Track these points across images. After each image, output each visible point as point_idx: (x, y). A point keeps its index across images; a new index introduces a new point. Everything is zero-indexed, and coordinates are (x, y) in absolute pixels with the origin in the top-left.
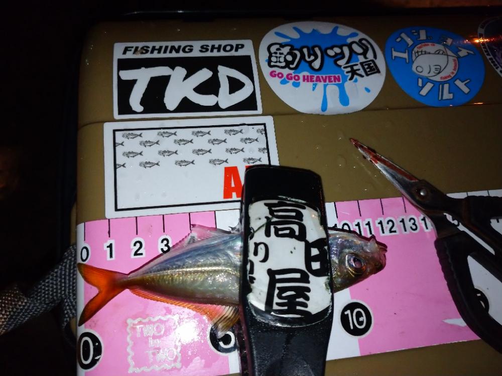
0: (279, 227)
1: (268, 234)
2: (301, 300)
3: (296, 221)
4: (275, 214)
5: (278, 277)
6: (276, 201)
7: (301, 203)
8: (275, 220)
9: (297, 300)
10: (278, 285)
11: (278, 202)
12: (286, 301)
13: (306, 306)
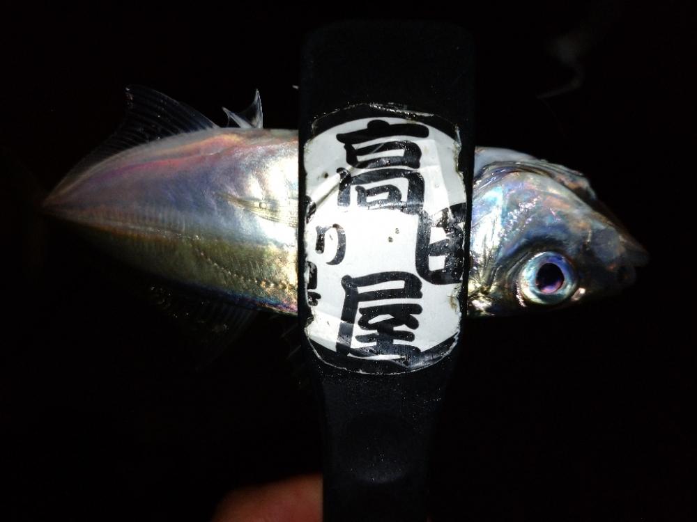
0: (367, 186)
2: (403, 328)
3: (406, 168)
4: (360, 158)
5: (362, 290)
6: (361, 124)
8: (358, 172)
9: (396, 329)
10: (362, 305)
11: (370, 124)
12: (375, 331)
13: (410, 337)
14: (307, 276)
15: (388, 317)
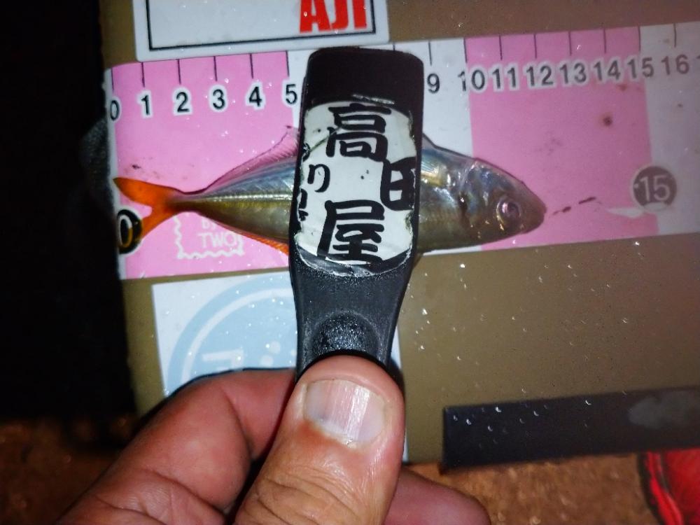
0: (348, 141)
1: (330, 152)
2: (370, 241)
3: (375, 132)
4: (343, 122)
5: (339, 211)
6: (346, 104)
7: (387, 105)
8: (342, 131)
9: (364, 242)
10: (339, 222)
11: (351, 105)
12: (348, 243)
13: (375, 249)
14: (299, 198)
15: (358, 232)
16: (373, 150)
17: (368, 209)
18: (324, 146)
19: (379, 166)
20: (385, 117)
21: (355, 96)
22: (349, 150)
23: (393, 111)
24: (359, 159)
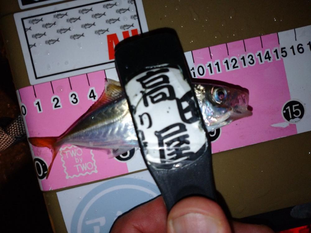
1: (146, 104)
2: (185, 145)
7: (165, 66)
8: (148, 91)
9: (182, 146)
10: (165, 141)
11: (147, 73)
12: (174, 150)
13: (188, 148)
14: (140, 136)
15: (177, 142)
16: (168, 95)
17: (177, 128)
18: (142, 102)
19: (174, 102)
20: (167, 74)
21: (147, 68)
22: (155, 99)
23: (170, 69)
24: (162, 103)
